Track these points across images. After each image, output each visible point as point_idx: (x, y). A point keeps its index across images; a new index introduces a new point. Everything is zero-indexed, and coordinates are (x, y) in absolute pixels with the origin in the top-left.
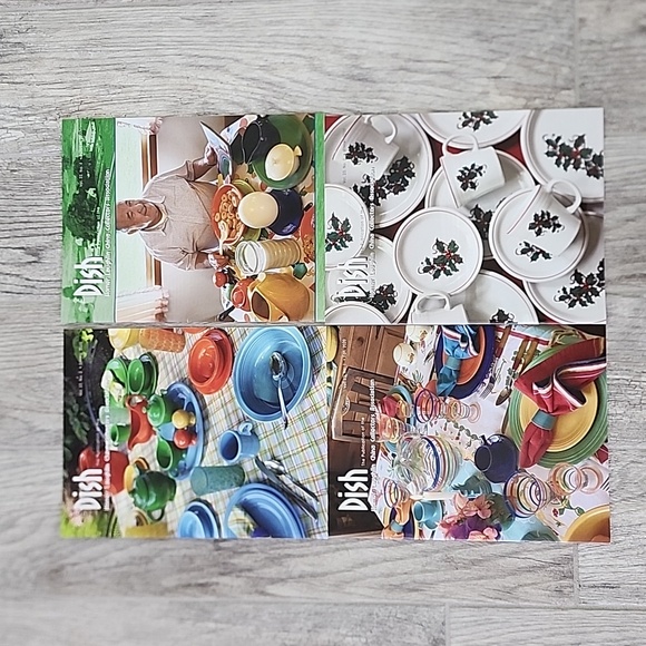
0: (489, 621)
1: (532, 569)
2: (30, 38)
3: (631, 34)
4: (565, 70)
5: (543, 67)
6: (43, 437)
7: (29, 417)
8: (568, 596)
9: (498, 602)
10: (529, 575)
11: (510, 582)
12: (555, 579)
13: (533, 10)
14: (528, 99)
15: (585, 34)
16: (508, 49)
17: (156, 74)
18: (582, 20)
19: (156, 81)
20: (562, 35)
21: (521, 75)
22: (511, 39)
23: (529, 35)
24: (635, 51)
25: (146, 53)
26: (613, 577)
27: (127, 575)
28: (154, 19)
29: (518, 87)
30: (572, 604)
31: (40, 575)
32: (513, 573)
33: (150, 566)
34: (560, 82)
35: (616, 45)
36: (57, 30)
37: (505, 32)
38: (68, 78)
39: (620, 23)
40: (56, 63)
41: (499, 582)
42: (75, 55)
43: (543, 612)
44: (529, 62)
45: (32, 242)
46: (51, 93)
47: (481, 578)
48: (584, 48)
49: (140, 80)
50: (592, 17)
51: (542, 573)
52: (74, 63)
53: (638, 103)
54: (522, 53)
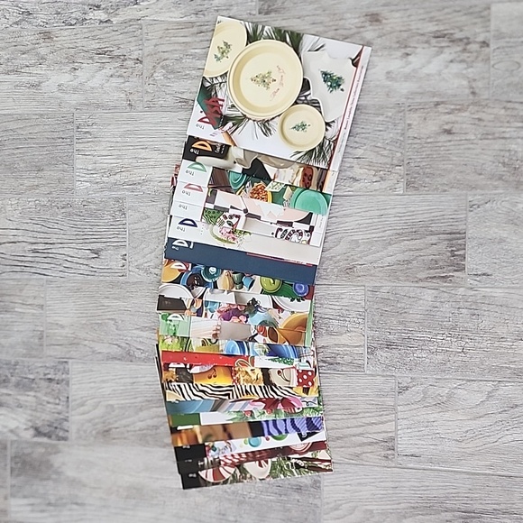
0: (346, 472)
1: (370, 444)
2: (94, 129)
3: (438, 134)
4: (399, 155)
5: (385, 152)
6: (100, 356)
7: (93, 345)
8: (391, 460)
9: (351, 461)
10: (369, 447)
11: (358, 450)
12: (384, 450)
13: (381, 118)
14: (376, 171)
15: (411, 133)
16: (365, 141)
17: (164, 152)
18: (409, 125)
19: (165, 156)
20: (397, 133)
21: (372, 157)
22: (367, 135)
23: (379, 133)
24: (440, 144)
25: (158, 139)
26: (417, 450)
27: (145, 435)
28: (163, 120)
29: (371, 164)
30: (393, 465)
31: (98, 433)
32: (360, 445)
33: (158, 431)
34: (395, 162)
35: (429, 140)
36: (109, 124)
37: (364, 131)
38: (115, 153)
39: (432, 127)
40: (109, 144)
41: (352, 450)
42: (119, 140)
43: (376, 468)
44: (377, 149)
45: (94, 246)
46: (106, 161)
47: (342, 447)
48: (410, 141)
49: (155, 155)
50: (415, 123)
51: (376, 446)
52: (118, 144)
53: (441, 175)
54: (373, 144)
